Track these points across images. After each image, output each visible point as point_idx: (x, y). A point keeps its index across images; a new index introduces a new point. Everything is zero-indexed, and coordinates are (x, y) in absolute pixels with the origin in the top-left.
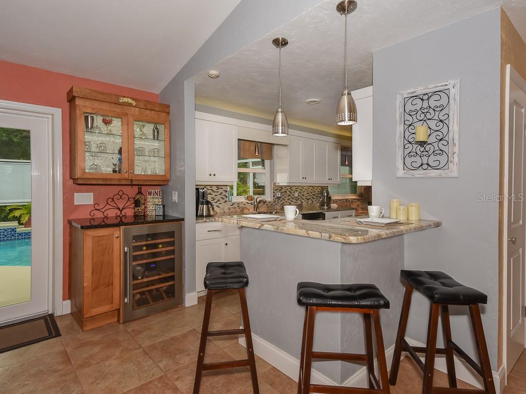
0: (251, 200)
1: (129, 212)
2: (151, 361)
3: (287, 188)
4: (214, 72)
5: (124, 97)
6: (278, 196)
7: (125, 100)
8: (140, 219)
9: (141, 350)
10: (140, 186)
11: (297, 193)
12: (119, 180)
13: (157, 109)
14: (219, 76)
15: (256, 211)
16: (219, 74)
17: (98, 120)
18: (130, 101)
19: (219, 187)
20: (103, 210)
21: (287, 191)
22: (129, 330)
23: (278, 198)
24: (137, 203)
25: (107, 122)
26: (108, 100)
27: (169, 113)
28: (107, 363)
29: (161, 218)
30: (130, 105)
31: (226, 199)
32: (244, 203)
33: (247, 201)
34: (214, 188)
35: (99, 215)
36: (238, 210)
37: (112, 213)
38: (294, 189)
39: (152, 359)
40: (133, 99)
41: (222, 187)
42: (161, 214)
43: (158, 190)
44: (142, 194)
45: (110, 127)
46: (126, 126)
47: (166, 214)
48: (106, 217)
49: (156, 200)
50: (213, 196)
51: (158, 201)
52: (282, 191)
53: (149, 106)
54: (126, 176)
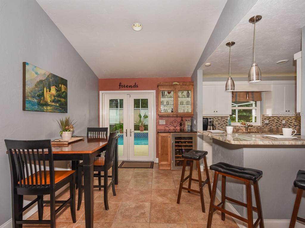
0: (245, 125)
1: (178, 128)
2: (174, 184)
3: (275, 118)
4: (208, 64)
5: (174, 82)
6: (266, 123)
7: (175, 83)
8: (182, 131)
9: (173, 180)
10: (182, 117)
11: (285, 121)
12: (173, 115)
13: (188, 84)
14: (210, 65)
15: (247, 131)
16: (211, 64)
17: (166, 93)
18: (177, 83)
19: (223, 117)
20: (169, 127)
21: (275, 120)
22: (173, 173)
23: (267, 124)
24: (181, 125)
25: (169, 93)
26: (169, 85)
27: (193, 85)
28: (161, 180)
29: (190, 131)
30: (177, 85)
31: (227, 124)
32: (239, 126)
33: (241, 125)
34: (220, 118)
35: (167, 129)
36: (235, 130)
37: (172, 128)
38: (281, 118)
39: (175, 183)
40: (178, 82)
41: (224, 117)
42: (190, 129)
43: (189, 119)
44: (183, 120)
45: (170, 95)
46: (175, 94)
47: (192, 129)
48: (170, 129)
49: (189, 123)
50: (219, 122)
51: (190, 124)
52: (270, 120)
53: (184, 84)
54: (175, 113)
